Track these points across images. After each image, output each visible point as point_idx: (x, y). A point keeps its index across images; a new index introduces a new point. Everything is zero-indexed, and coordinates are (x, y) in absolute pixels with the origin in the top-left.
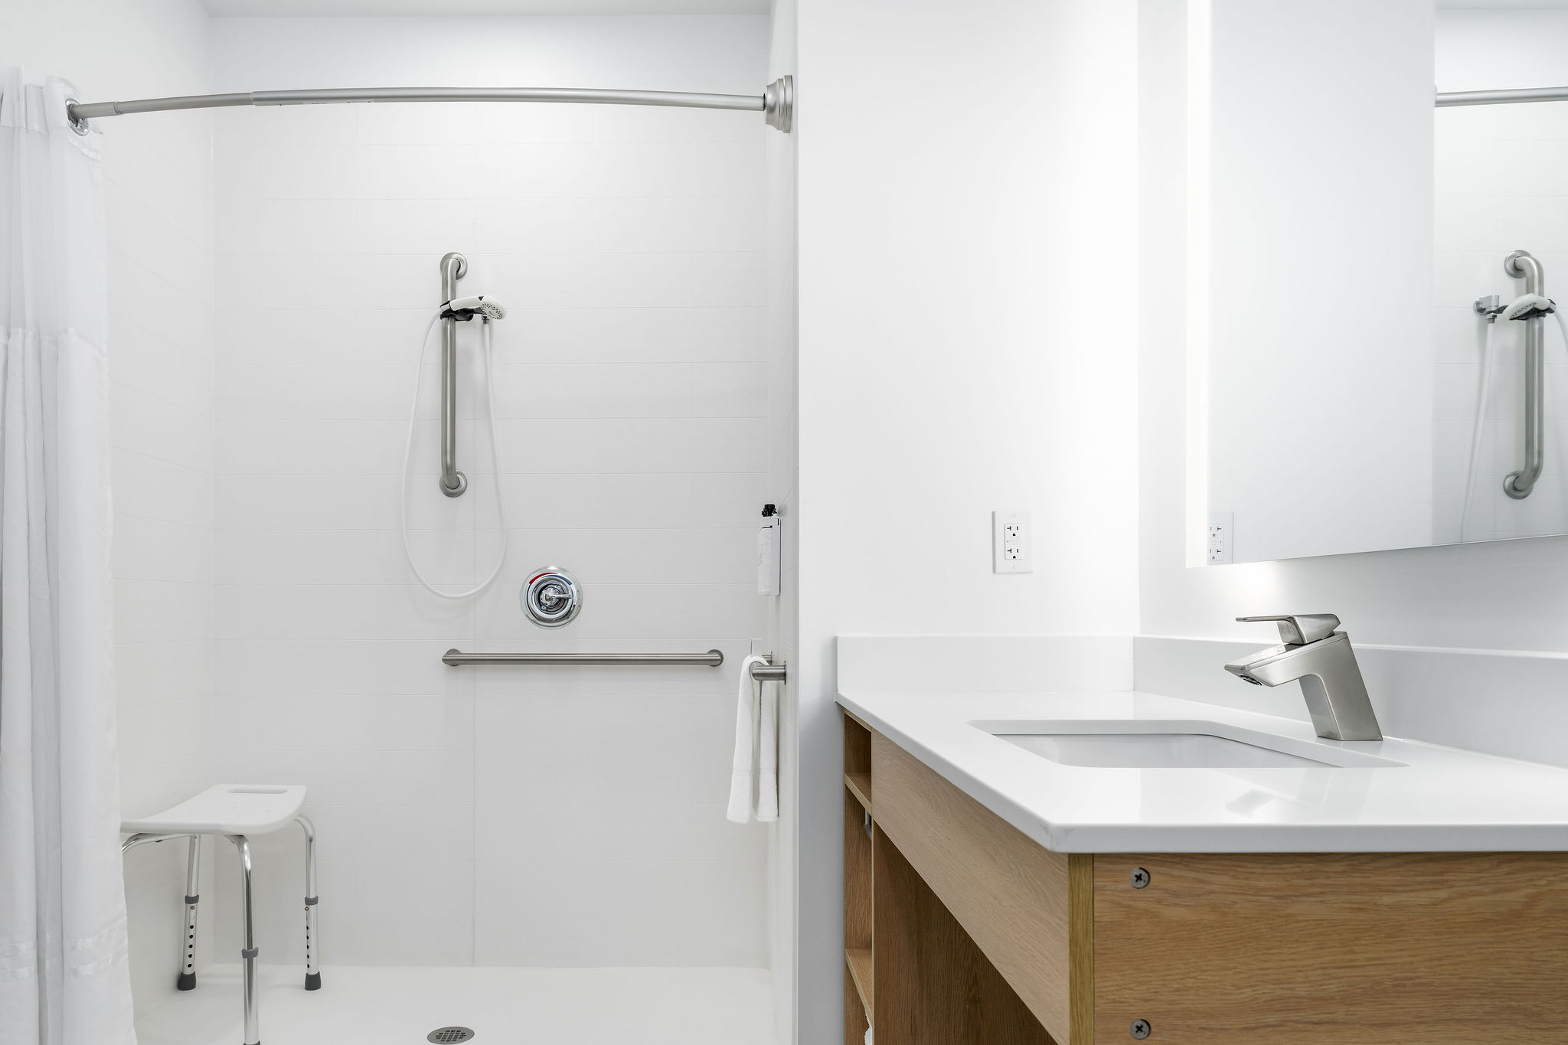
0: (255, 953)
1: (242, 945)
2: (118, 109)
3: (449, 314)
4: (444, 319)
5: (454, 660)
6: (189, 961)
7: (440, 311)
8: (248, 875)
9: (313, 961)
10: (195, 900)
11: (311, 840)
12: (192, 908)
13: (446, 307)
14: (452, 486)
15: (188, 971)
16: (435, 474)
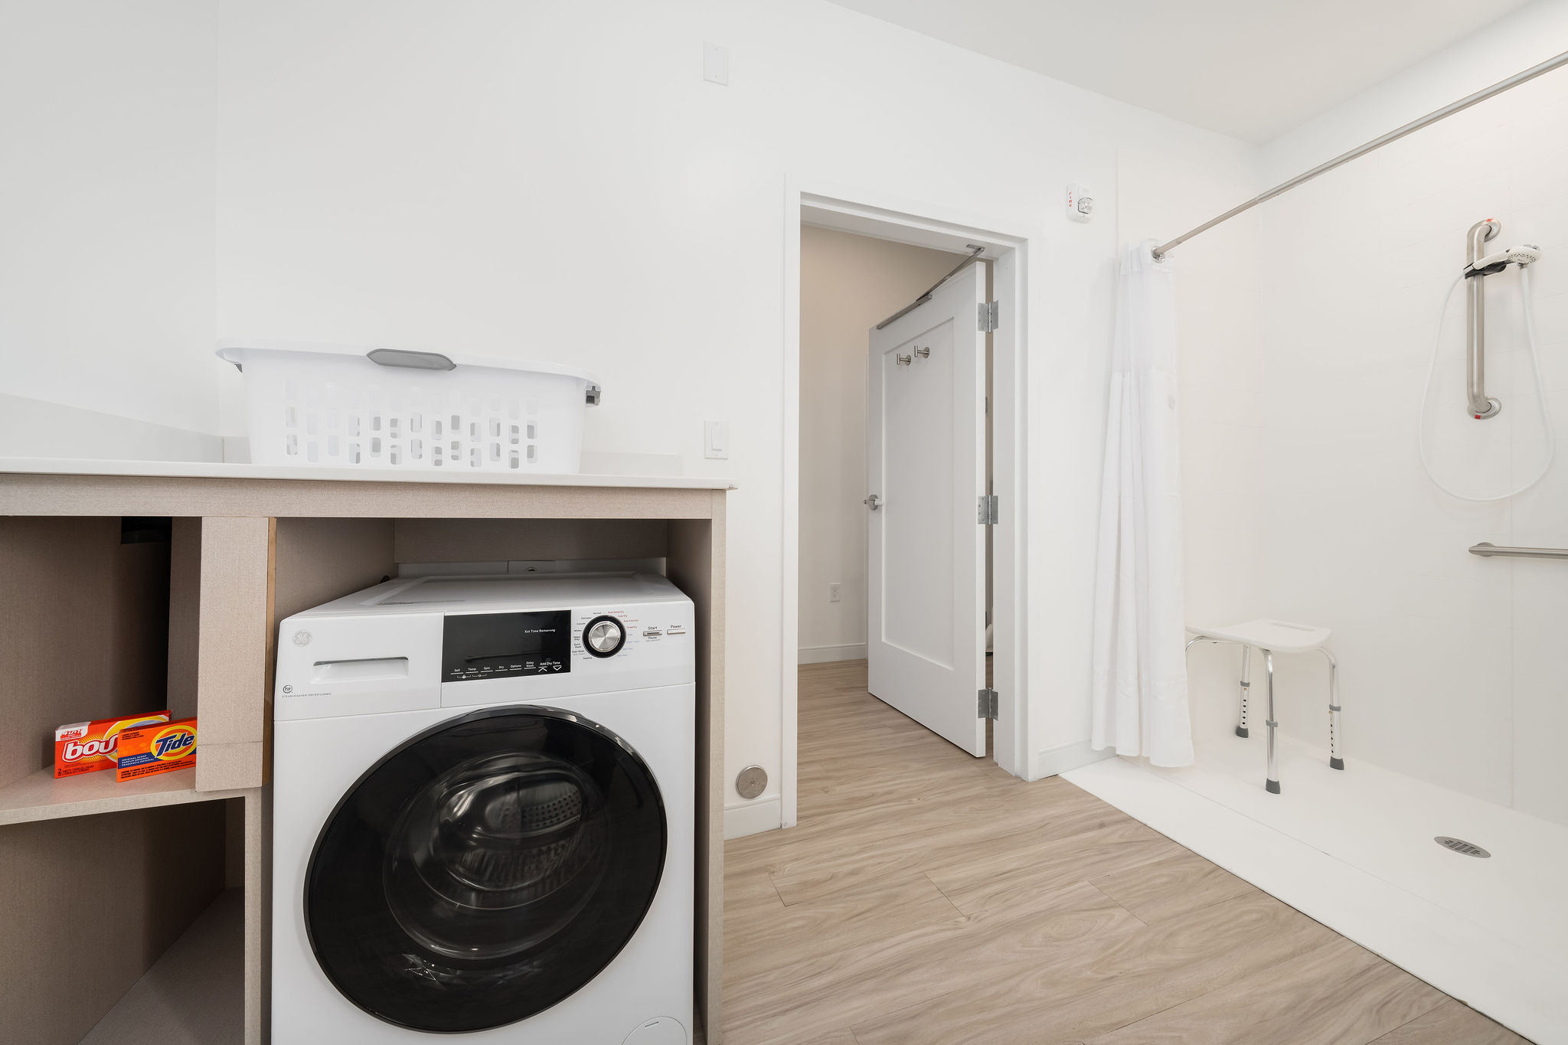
0: (1276, 725)
1: (1267, 717)
2: (1179, 242)
3: (1473, 273)
4: (1469, 278)
5: (1484, 551)
6: (1244, 720)
7: (1463, 272)
8: (1271, 676)
9: (1336, 748)
10: (1248, 685)
11: (1334, 667)
12: (1245, 689)
13: (1471, 268)
14: (1482, 410)
15: (1243, 726)
16: (1461, 402)
